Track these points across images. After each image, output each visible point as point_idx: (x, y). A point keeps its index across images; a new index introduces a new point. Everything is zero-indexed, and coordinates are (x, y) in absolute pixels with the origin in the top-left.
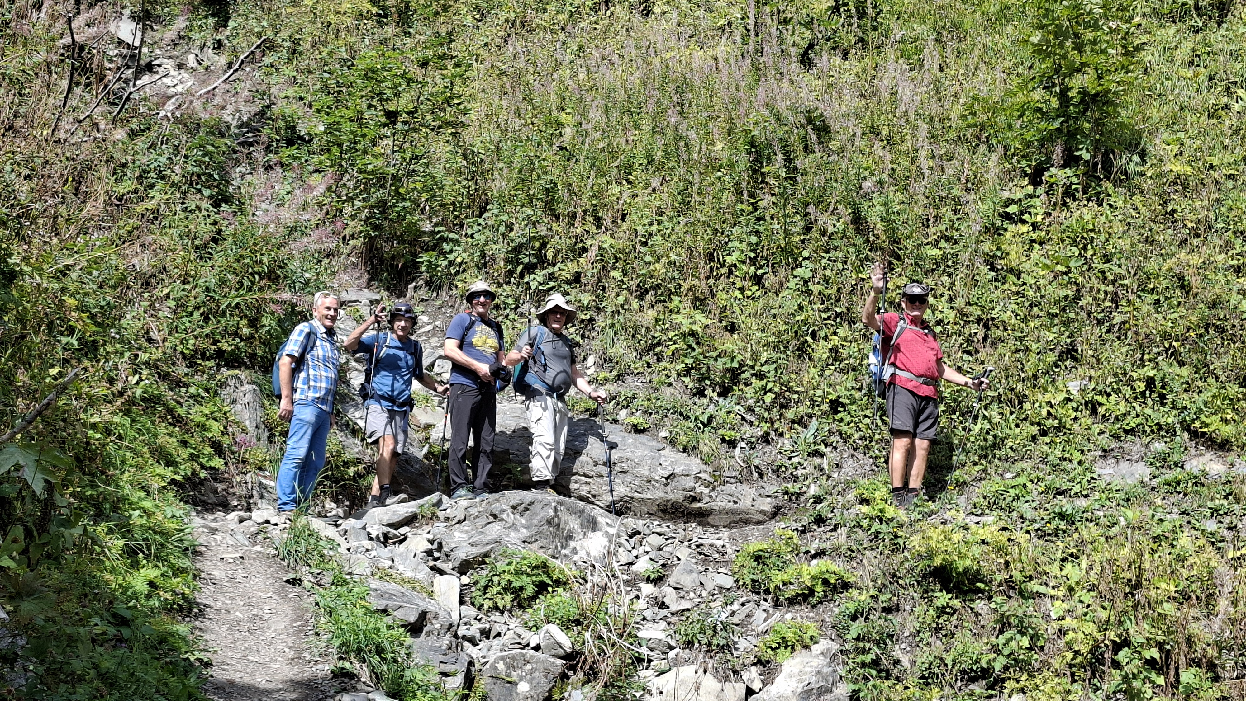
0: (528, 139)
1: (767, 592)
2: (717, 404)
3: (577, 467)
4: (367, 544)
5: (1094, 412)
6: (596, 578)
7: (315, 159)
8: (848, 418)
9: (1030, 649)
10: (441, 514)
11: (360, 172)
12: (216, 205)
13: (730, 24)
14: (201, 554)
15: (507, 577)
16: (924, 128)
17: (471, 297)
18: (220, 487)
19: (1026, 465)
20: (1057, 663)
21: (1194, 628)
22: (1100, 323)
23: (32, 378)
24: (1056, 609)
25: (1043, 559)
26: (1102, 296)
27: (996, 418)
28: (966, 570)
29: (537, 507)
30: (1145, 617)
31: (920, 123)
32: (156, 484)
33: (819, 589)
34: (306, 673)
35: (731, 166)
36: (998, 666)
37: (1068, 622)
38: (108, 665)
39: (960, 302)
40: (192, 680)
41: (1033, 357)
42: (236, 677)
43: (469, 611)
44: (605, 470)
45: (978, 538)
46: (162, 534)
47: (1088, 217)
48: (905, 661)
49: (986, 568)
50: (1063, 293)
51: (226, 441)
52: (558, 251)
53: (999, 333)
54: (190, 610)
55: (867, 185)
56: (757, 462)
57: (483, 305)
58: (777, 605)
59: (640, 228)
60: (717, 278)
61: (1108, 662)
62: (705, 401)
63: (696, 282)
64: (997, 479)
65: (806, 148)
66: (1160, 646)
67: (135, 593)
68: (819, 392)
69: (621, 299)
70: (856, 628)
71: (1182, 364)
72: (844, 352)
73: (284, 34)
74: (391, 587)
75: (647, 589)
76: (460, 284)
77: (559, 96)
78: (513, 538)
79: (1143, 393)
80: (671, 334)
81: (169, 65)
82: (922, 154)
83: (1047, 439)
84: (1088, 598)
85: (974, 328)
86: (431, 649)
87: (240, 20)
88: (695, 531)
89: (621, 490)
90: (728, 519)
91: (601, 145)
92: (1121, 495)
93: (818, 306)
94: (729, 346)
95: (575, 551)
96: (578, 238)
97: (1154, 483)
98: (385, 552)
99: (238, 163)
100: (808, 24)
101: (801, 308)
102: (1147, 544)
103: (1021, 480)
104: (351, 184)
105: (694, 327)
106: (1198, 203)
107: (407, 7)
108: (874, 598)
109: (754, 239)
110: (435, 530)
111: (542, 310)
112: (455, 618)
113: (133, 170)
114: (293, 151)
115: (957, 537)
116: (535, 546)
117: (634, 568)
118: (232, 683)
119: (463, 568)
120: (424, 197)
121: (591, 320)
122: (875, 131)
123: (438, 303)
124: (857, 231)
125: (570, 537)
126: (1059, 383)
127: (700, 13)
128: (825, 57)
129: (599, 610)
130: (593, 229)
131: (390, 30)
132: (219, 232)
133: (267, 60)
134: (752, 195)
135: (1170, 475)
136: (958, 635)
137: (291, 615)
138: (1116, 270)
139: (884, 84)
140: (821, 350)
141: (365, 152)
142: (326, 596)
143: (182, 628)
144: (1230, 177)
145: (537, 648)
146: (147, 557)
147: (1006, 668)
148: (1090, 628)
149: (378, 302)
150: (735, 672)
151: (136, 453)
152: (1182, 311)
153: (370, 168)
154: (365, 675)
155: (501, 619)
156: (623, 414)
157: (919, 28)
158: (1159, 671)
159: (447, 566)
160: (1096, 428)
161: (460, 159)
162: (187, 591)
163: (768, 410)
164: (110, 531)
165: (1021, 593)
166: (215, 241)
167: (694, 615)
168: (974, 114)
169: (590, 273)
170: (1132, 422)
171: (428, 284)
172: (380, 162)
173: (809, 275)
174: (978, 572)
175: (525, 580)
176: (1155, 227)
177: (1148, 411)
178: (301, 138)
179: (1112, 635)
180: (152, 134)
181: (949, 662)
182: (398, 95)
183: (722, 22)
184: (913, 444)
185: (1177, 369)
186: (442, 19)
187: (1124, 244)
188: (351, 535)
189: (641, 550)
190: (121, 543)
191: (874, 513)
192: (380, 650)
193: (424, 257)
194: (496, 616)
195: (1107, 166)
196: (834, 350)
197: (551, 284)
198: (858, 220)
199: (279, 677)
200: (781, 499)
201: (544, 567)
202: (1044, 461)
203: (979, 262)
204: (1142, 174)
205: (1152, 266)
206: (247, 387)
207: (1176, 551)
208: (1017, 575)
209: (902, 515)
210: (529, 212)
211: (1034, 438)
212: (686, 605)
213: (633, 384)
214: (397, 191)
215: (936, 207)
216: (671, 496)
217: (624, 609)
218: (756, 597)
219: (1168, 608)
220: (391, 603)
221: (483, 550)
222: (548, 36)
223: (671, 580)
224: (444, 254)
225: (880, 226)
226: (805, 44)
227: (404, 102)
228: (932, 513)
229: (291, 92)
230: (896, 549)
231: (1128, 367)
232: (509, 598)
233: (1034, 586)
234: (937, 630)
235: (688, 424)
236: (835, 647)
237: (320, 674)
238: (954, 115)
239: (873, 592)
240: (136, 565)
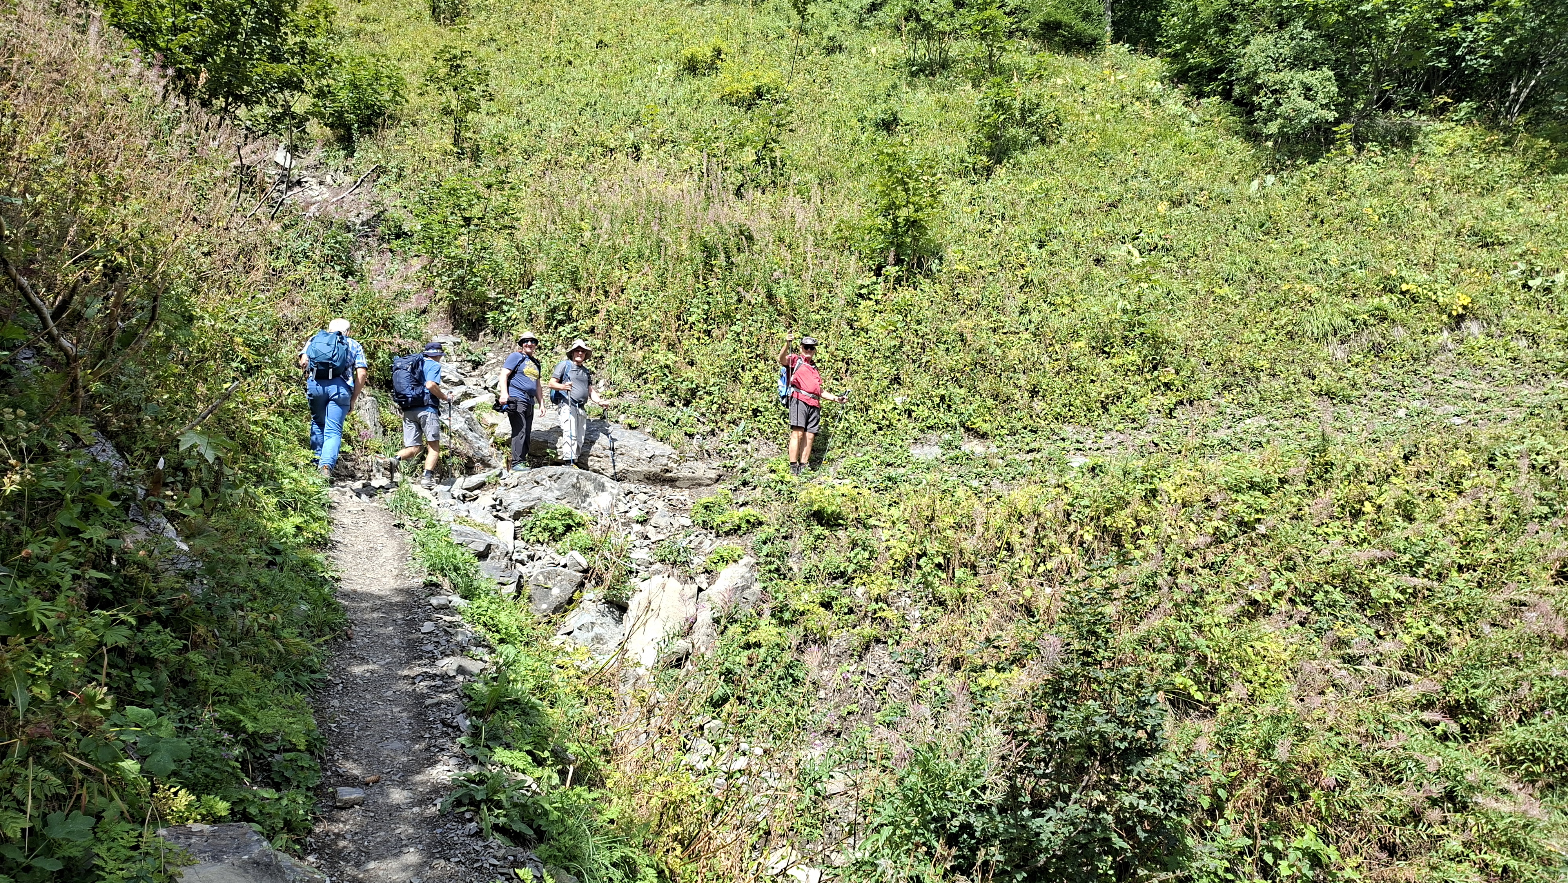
0: (559, 238)
1: (712, 528)
2: (682, 411)
3: (593, 451)
4: (452, 501)
5: (910, 416)
6: (603, 522)
7: (415, 247)
8: (763, 420)
9: (869, 559)
10: (502, 482)
11: (446, 257)
12: (345, 276)
13: (691, 168)
14: (335, 508)
15: (546, 521)
16: (811, 239)
17: (522, 342)
18: (349, 464)
19: (870, 448)
20: (884, 567)
21: (964, 545)
22: (914, 362)
23: (209, 389)
24: (885, 535)
25: (879, 505)
26: (915, 345)
27: (852, 420)
28: (833, 512)
29: (565, 476)
30: (936, 538)
31: (808, 235)
32: (302, 462)
33: (744, 526)
34: (407, 584)
35: (692, 260)
36: (850, 570)
37: (892, 543)
38: (265, 580)
39: (832, 348)
40: (326, 589)
41: (875, 382)
42: (358, 588)
43: (520, 544)
44: (609, 453)
45: (840, 493)
46: (305, 494)
47: (908, 297)
48: (795, 569)
49: (844, 511)
50: (893, 343)
51: (353, 434)
52: (580, 312)
53: (855, 367)
54: (326, 544)
55: (776, 274)
56: (707, 447)
57: (530, 347)
58: (717, 536)
59: (633, 299)
60: (683, 331)
61: (914, 566)
62: (674, 409)
63: (669, 333)
64: (853, 457)
65: (739, 249)
66: (944, 555)
67: (285, 533)
68: (746, 404)
69: (621, 344)
70: (766, 549)
71: (961, 387)
72: (762, 379)
73: (393, 163)
74: (467, 529)
75: (637, 527)
76: (515, 333)
77: (580, 211)
78: (550, 496)
79: (938, 405)
80: (653, 367)
81: (313, 182)
82: (809, 255)
83: (882, 433)
84: (903, 528)
85: (840, 364)
86: (494, 568)
87: (362, 153)
88: (668, 491)
89: (620, 466)
90: (688, 483)
91: (608, 244)
92: (925, 466)
93: (745, 350)
94: (690, 375)
95: (590, 504)
96: (593, 304)
97: (943, 458)
98: (462, 507)
99: (359, 248)
100: (741, 170)
101: (735, 351)
102: (938, 495)
103: (867, 457)
104: (439, 265)
105: (668, 362)
106: (972, 290)
107: (478, 149)
108: (778, 530)
109: (706, 307)
110: (497, 492)
111: (569, 350)
112: (511, 549)
113: (286, 252)
114: (400, 241)
115: (828, 492)
116: (564, 502)
117: (628, 515)
118: (355, 592)
119: (517, 516)
120: (490, 275)
121: (602, 357)
122: (782, 240)
123: (500, 344)
124: (770, 303)
125: (587, 496)
126: (890, 398)
127: (672, 160)
128: (751, 192)
129: (605, 541)
130: (603, 298)
131: (466, 163)
132: (347, 295)
133: (381, 181)
134: (704, 279)
135: (952, 454)
136: (827, 552)
137: (397, 547)
138: (924, 329)
139: (786, 210)
140: (747, 377)
141: (449, 244)
142: (421, 535)
143: (319, 556)
144: (991, 273)
145: (565, 566)
146: (295, 510)
147: (855, 571)
148: (905, 546)
149: (459, 343)
150: (691, 578)
151: (288, 441)
152: (962, 354)
153: (453, 254)
154: (446, 584)
155: (542, 549)
156: (622, 418)
157: (809, 176)
158: (943, 571)
159: (505, 515)
160: (911, 426)
161: (514, 250)
162: (323, 532)
163: (714, 415)
164: (268, 492)
165: (864, 526)
166: (344, 300)
167: (666, 544)
168: (841, 231)
169: (601, 326)
170: (931, 422)
171: (494, 332)
172: (460, 251)
173: (740, 330)
174: (839, 513)
175: (557, 523)
176: (947, 303)
177: (941, 415)
178: (406, 234)
179: (916, 550)
180: (299, 228)
181: (821, 568)
182: (471, 206)
183: (686, 167)
184: (804, 436)
185: (958, 390)
186: (501, 158)
187: (929, 314)
188: (440, 496)
189: (633, 503)
190: (275, 500)
191: (778, 479)
192: (456, 569)
193: (490, 315)
194: (538, 546)
195: (920, 265)
196: (755, 377)
197: (575, 333)
198: (770, 296)
199: (387, 587)
200: (722, 471)
201: (570, 514)
202: (880, 446)
203: (843, 323)
204: (940, 271)
205: (945, 327)
206: (368, 398)
207: (955, 499)
208: (862, 514)
209: (795, 479)
210: (561, 286)
211: (874, 432)
212: (661, 537)
213: (628, 398)
214: (471, 270)
215: (818, 289)
216: (653, 469)
217: (621, 540)
218: (705, 531)
219: (950, 533)
220: (467, 539)
221: (530, 504)
222: (573, 171)
223: (652, 522)
224: (504, 312)
225: (784, 300)
226: (738, 183)
227: (476, 212)
228: (813, 478)
229: (398, 202)
230: (791, 500)
231: (930, 388)
232: (547, 534)
233: (872, 521)
234: (815, 549)
235: (663, 423)
236: (753, 561)
237: (416, 585)
238: (829, 232)
239: (777, 527)
240: (285, 515)
